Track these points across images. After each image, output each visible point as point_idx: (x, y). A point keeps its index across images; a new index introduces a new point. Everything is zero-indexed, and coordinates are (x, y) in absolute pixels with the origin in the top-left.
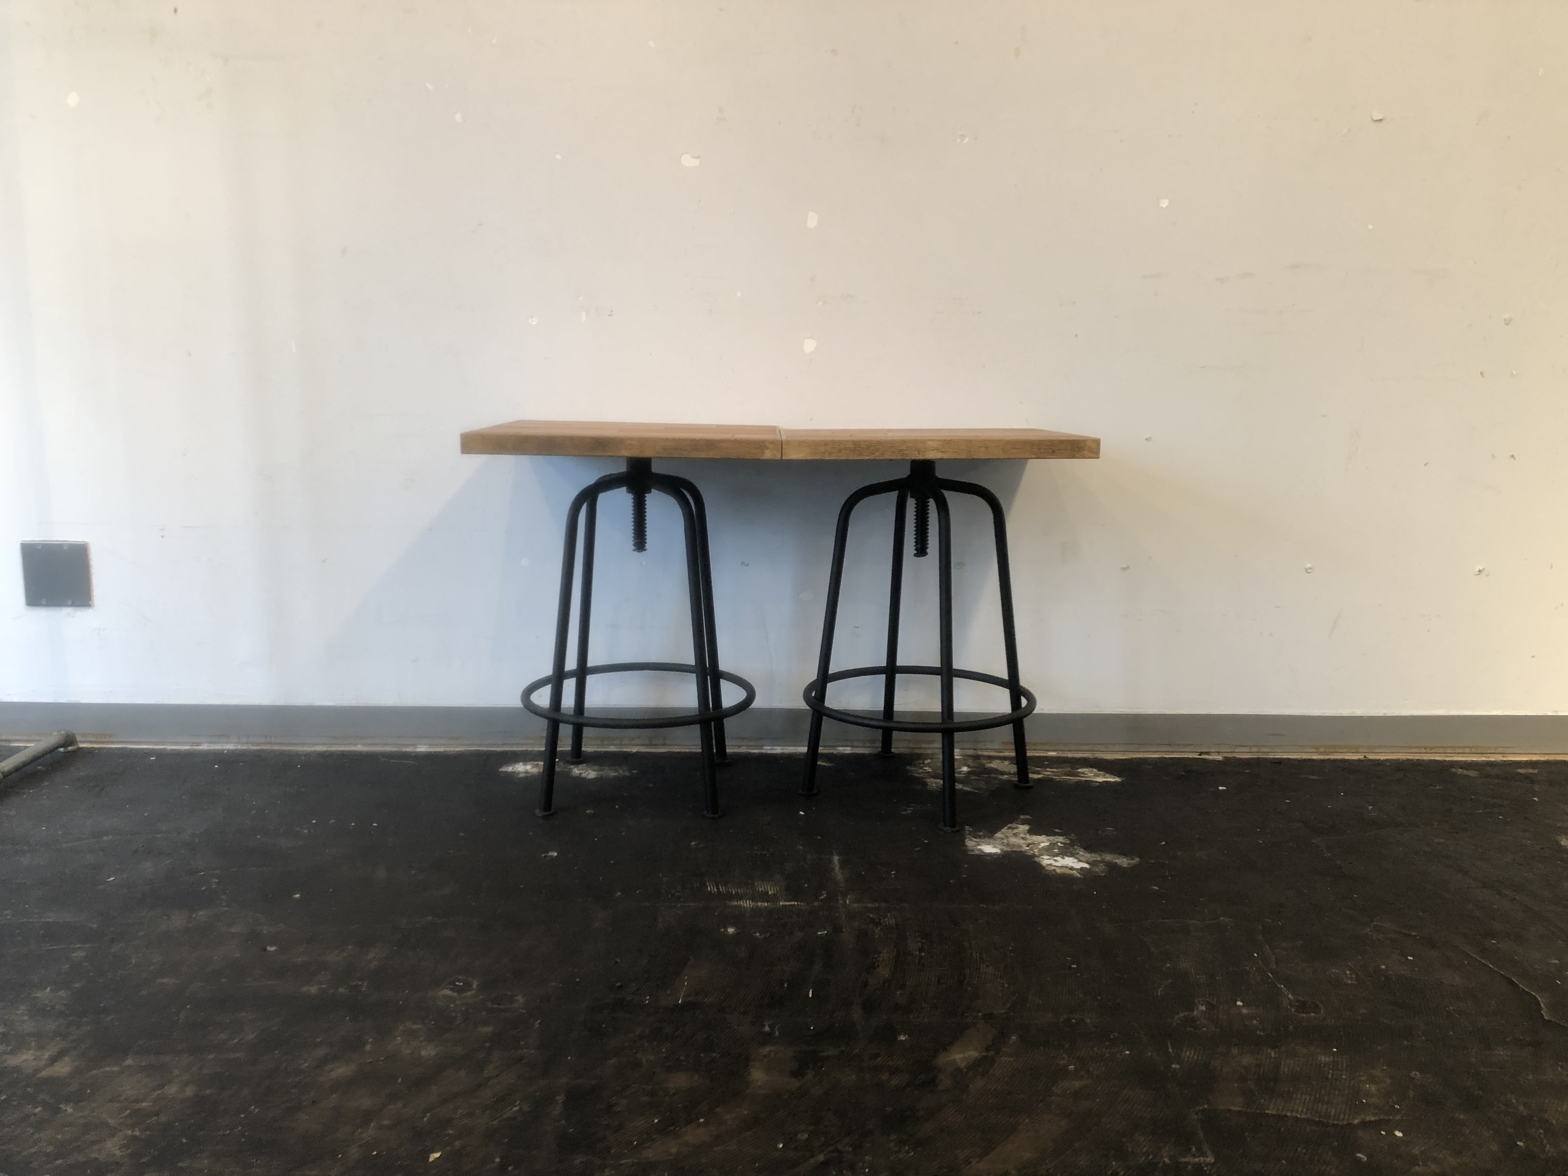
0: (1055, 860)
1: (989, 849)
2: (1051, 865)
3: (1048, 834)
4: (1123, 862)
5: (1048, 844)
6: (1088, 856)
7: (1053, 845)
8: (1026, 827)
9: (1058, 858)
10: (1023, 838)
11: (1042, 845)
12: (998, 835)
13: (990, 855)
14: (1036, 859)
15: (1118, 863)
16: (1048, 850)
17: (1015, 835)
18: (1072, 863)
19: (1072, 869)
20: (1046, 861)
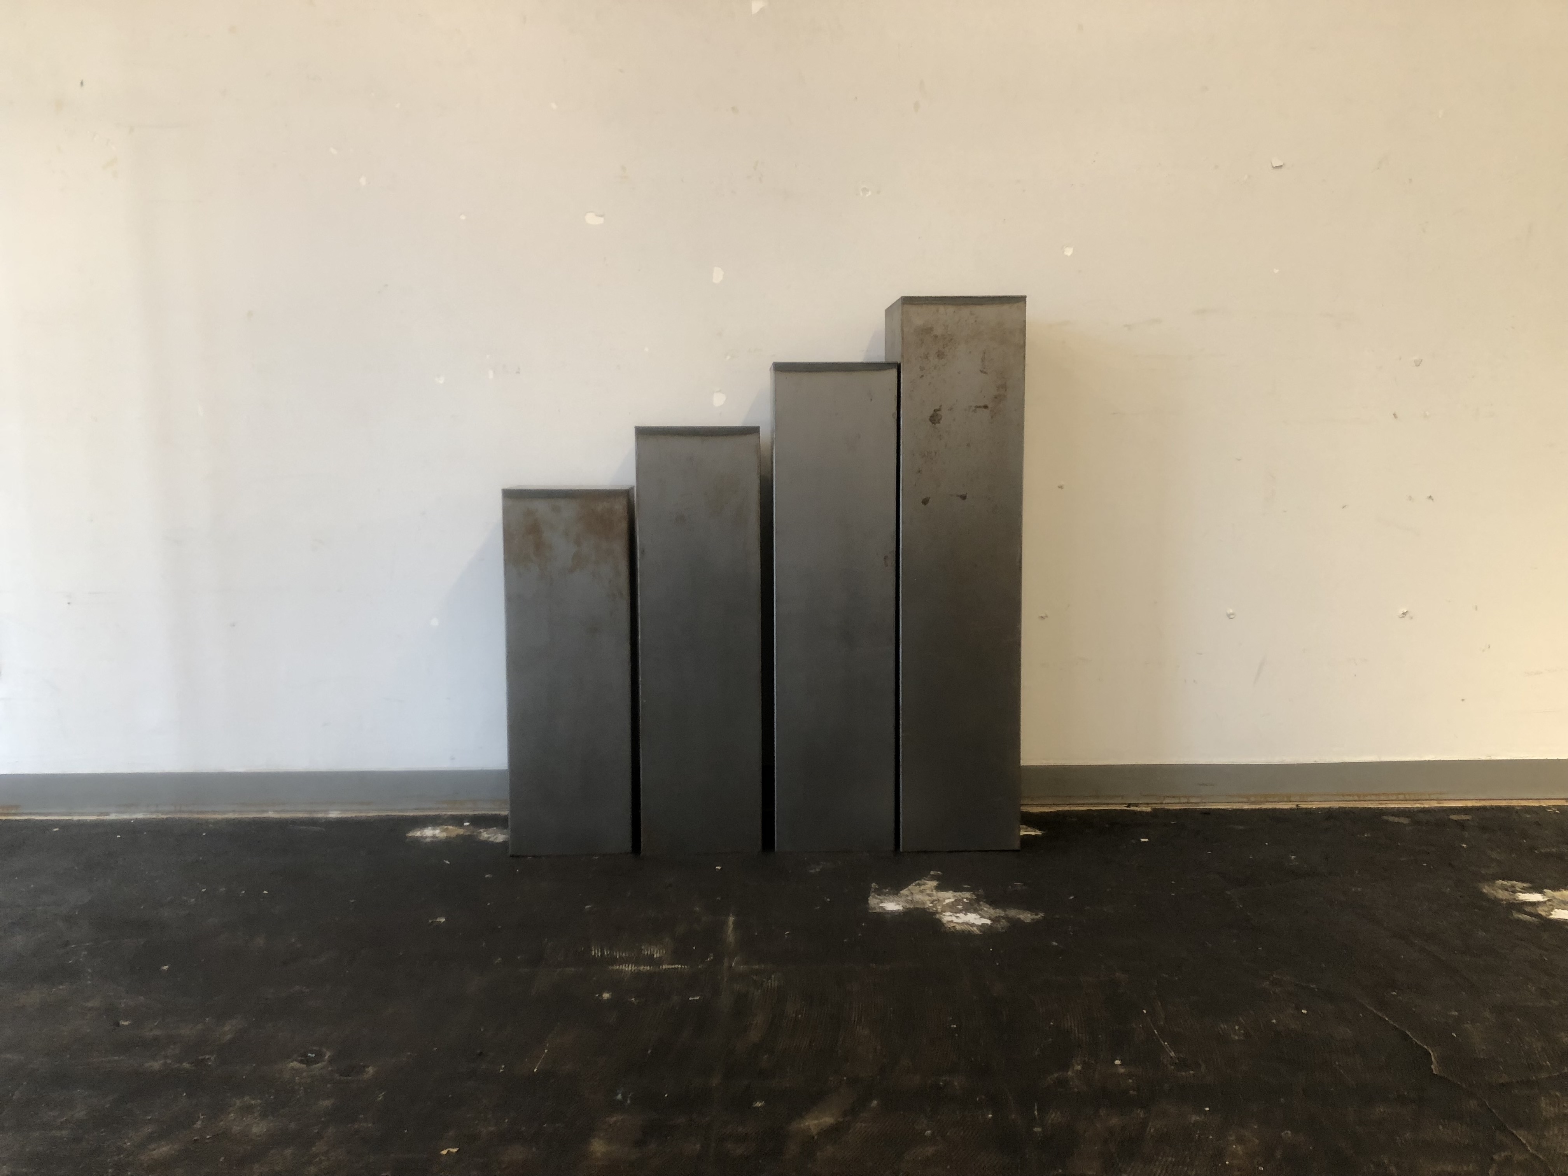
0: (957, 917)
1: (892, 906)
2: (952, 921)
3: (956, 890)
4: (1027, 917)
5: (952, 900)
6: (992, 912)
7: (958, 901)
8: (935, 883)
9: (961, 915)
10: (929, 895)
11: (947, 901)
12: (905, 892)
13: (892, 913)
14: (938, 916)
15: (1022, 919)
16: (953, 908)
17: (922, 892)
18: (974, 920)
19: (973, 925)
20: (948, 917)
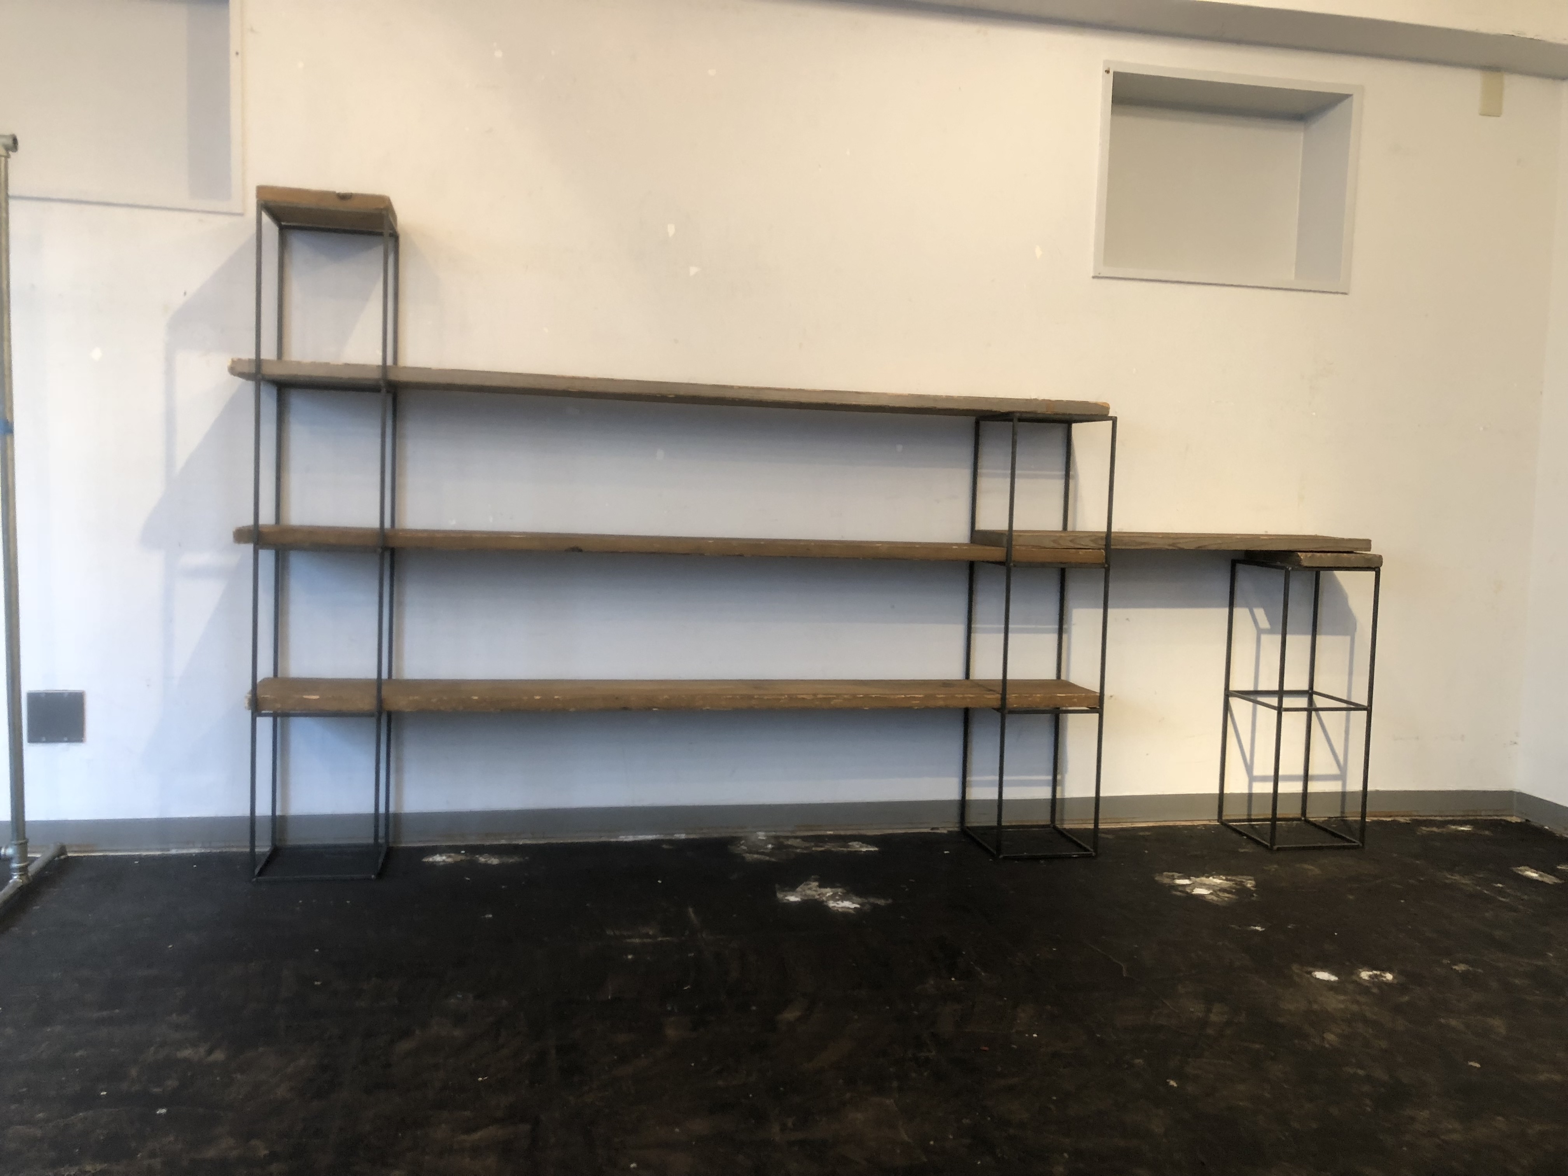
0: (838, 904)
1: (793, 899)
2: (835, 906)
3: (831, 887)
4: (881, 902)
5: (831, 893)
6: (859, 900)
7: (835, 895)
8: (816, 884)
9: (839, 902)
10: (815, 891)
11: (828, 894)
12: (799, 889)
13: (795, 902)
14: (825, 904)
15: (879, 903)
16: (833, 897)
17: (810, 889)
18: (849, 904)
19: (849, 908)
20: (831, 904)
